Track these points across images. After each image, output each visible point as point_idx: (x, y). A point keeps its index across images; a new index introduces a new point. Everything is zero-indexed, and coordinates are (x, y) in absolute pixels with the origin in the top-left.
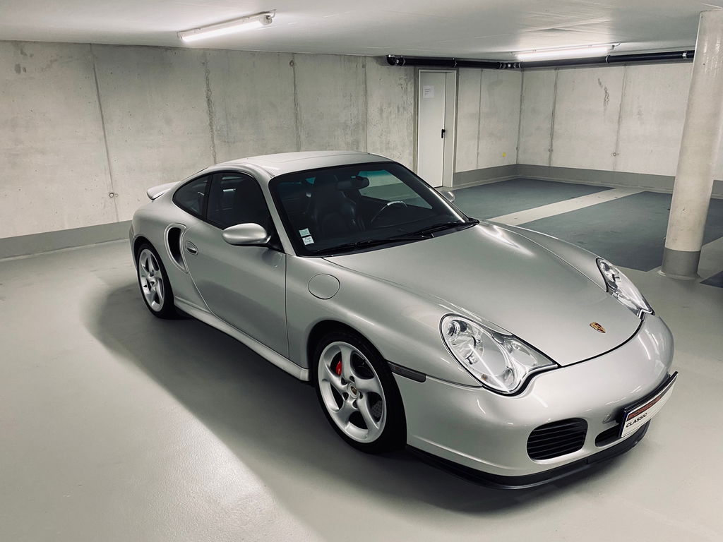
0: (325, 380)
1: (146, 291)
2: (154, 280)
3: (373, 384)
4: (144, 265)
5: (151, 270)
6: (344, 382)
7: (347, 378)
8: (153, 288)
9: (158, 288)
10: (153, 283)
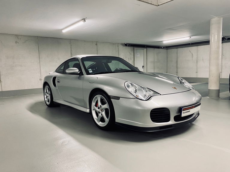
0: (94, 110)
1: (46, 99)
2: (48, 95)
3: (106, 106)
4: (46, 91)
5: (47, 92)
6: (98, 109)
7: (99, 106)
8: (48, 98)
9: (49, 97)
10: (48, 96)
